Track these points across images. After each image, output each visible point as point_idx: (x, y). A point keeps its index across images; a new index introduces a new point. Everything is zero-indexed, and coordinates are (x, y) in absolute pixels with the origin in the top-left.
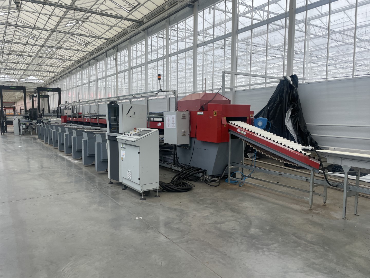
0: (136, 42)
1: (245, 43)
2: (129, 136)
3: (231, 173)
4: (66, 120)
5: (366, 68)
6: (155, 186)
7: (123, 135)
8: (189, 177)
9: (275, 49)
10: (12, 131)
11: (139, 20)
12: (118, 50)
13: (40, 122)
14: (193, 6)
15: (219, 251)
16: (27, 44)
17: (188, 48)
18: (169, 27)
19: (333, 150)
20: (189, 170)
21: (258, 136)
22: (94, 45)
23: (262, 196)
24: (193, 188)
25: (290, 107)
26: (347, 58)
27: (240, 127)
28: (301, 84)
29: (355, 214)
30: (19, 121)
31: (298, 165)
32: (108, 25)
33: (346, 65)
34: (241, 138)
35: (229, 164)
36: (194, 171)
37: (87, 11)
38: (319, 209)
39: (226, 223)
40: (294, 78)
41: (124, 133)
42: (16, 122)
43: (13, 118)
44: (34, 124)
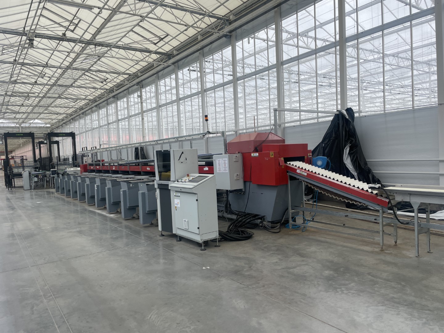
0: (164, 77)
1: (287, 72)
2: (184, 183)
3: (292, 218)
4: (85, 169)
5: (425, 92)
6: (215, 235)
7: (176, 182)
8: (246, 224)
9: (321, 77)
10: (22, 185)
11: (168, 52)
12: (142, 86)
13: (54, 173)
14: (231, 36)
15: (298, 293)
16: (36, 84)
17: (226, 82)
18: (204, 59)
19: (400, 187)
20: (245, 217)
21: (321, 176)
22: (115, 82)
23: (328, 239)
24: (253, 235)
25: (347, 143)
26: (403, 82)
27: (299, 167)
28: (357, 117)
29: (428, 252)
30: (30, 173)
31: (365, 204)
32: (132, 60)
33: (402, 90)
34: (301, 180)
35: (290, 208)
36: (251, 218)
37: (112, 46)
38: (391, 249)
39: (298, 268)
40: (350, 111)
41: (177, 180)
42: (25, 174)
43: (22, 170)
44: (48, 176)
